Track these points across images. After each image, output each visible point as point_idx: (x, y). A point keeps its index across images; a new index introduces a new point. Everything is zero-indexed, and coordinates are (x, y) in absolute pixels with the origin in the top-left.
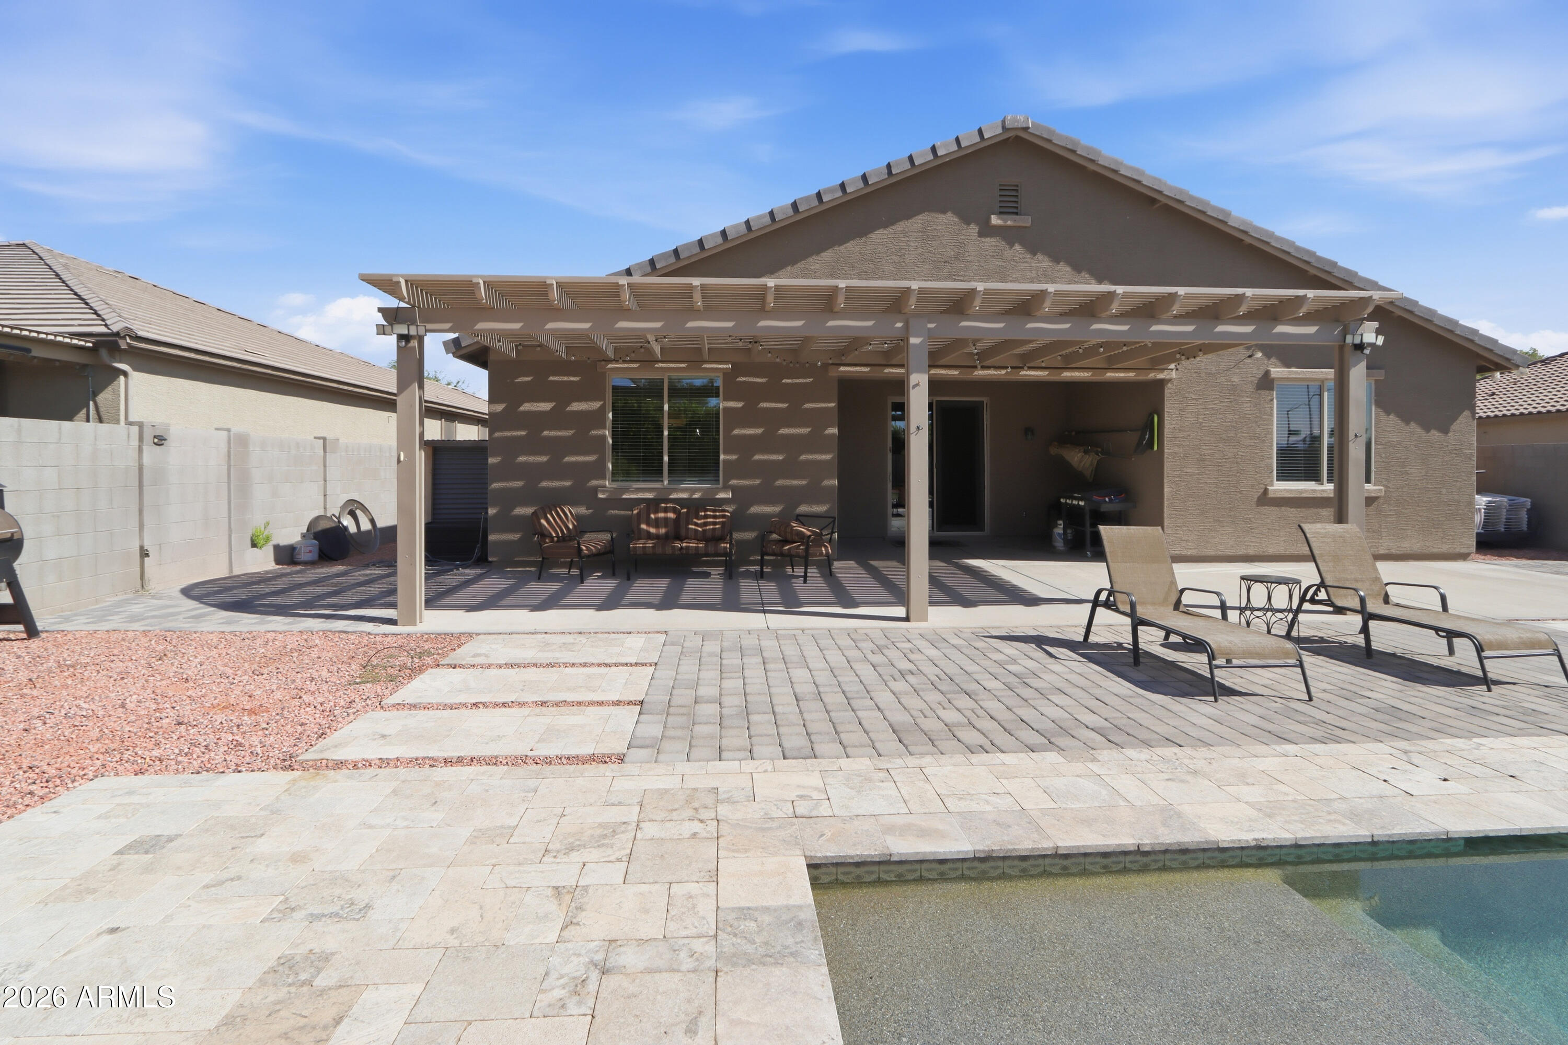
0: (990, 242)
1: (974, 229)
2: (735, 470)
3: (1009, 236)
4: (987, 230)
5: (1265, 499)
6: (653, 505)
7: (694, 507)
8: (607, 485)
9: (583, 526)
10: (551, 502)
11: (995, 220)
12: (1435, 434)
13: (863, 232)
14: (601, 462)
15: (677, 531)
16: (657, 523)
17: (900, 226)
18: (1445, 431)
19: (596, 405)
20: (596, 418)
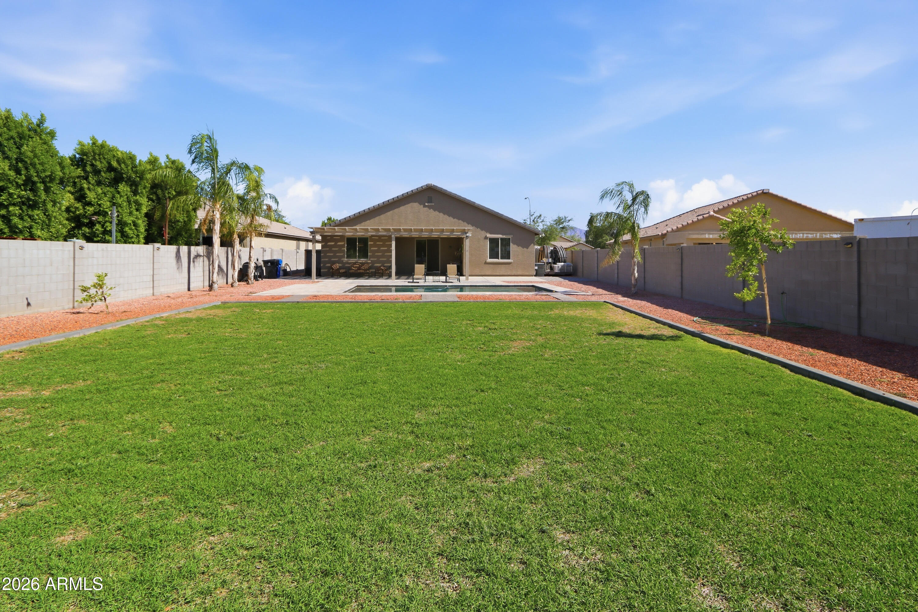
0: (426, 209)
1: (422, 206)
2: (371, 257)
3: (430, 207)
4: (425, 206)
5: (486, 263)
6: (355, 263)
7: (363, 264)
8: (345, 260)
9: (340, 268)
10: (334, 263)
11: (426, 204)
12: (525, 249)
13: (399, 207)
14: (344, 255)
15: (359, 268)
16: (355, 267)
17: (406, 206)
18: (527, 248)
19: (343, 243)
20: (343, 246)
